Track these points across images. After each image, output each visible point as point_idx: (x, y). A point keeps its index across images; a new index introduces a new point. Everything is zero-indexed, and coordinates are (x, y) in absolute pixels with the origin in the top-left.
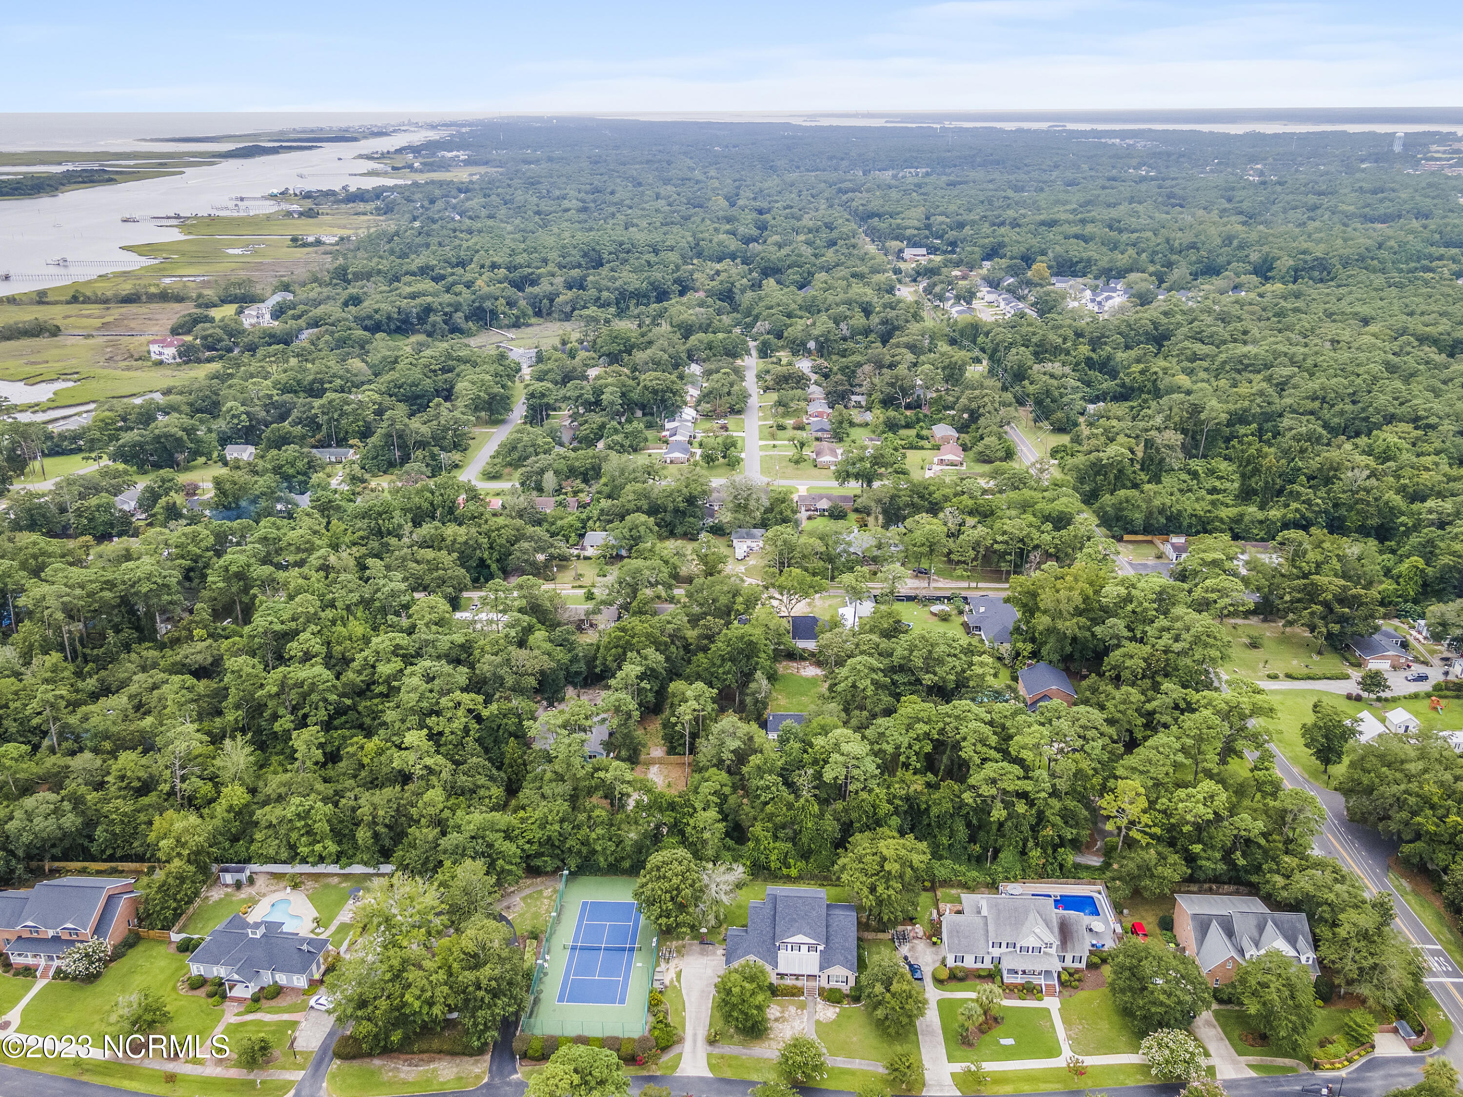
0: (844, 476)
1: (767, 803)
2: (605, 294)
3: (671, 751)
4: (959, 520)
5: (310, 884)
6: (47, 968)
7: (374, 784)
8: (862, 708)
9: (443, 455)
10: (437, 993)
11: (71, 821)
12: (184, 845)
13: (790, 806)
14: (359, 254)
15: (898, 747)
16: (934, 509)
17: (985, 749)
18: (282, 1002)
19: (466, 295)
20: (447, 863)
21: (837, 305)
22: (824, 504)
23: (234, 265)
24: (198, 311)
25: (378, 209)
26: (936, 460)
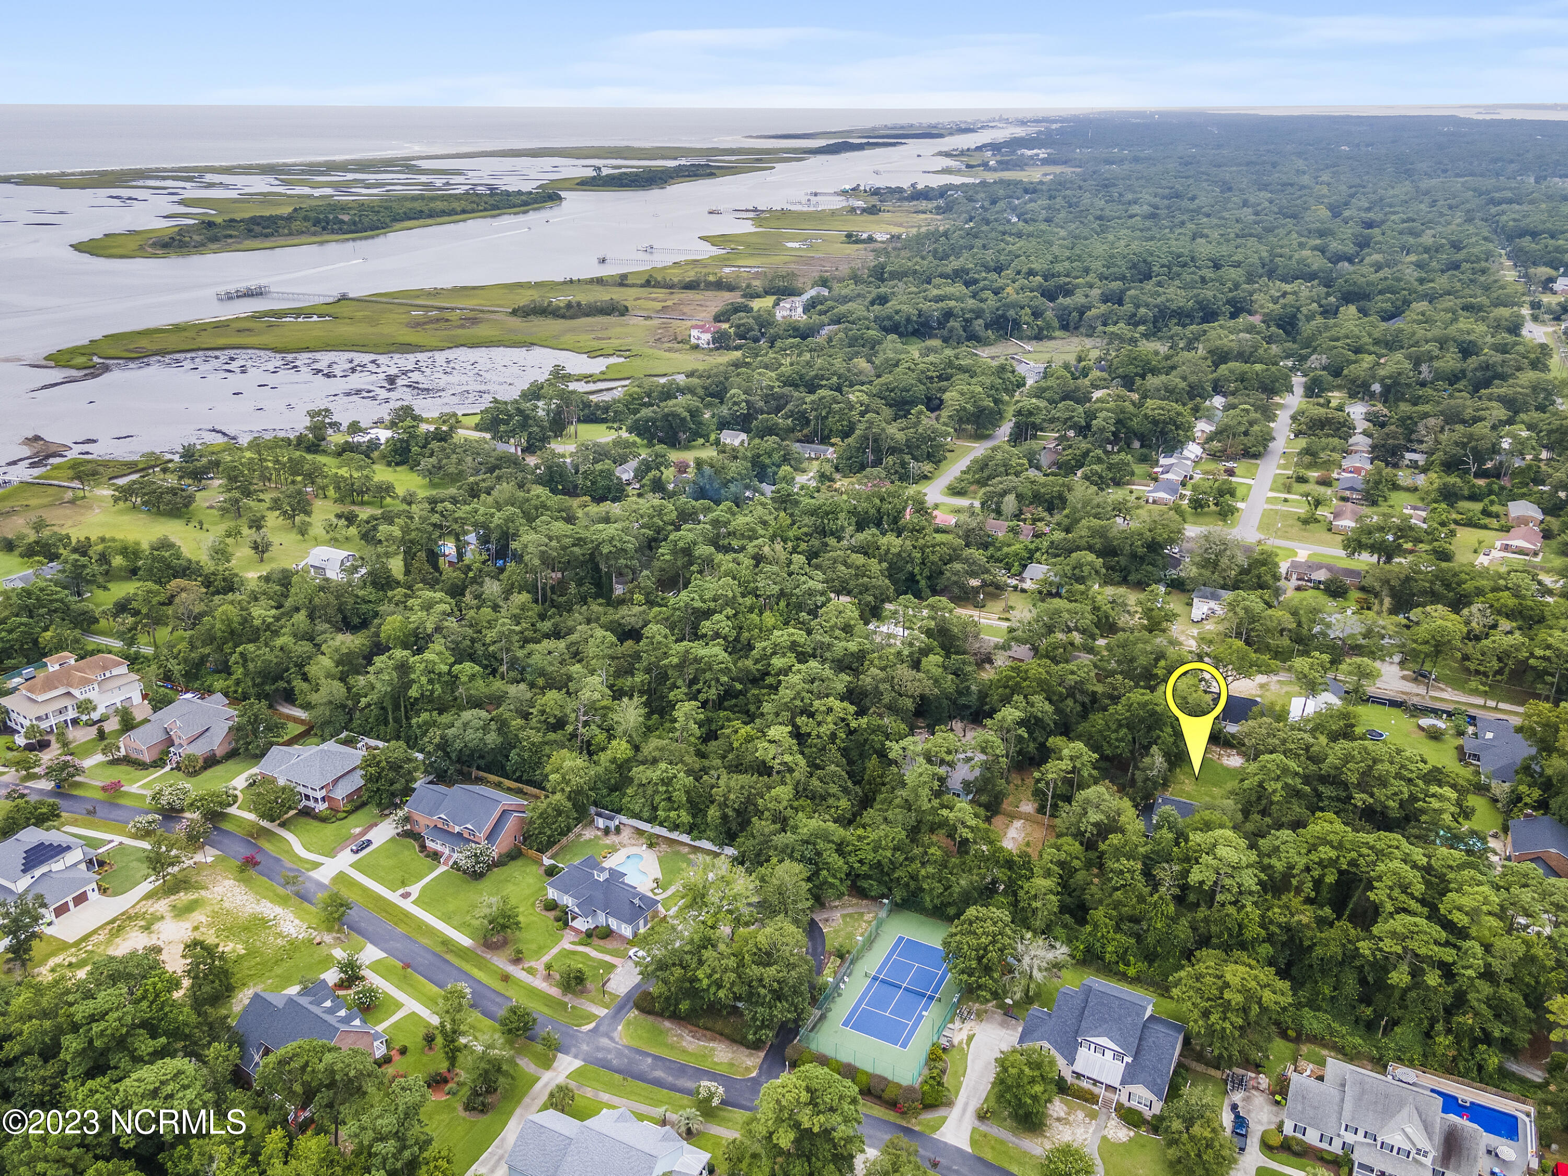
0: (1354, 545)
1: (1117, 889)
2: (1143, 310)
3: (1041, 810)
4: (1490, 621)
5: (664, 847)
6: (450, 857)
7: (737, 768)
8: (1264, 813)
9: (912, 464)
10: (725, 978)
11: (492, 738)
12: (568, 782)
13: (1141, 899)
14: (903, 253)
15: (1291, 867)
16: (1458, 603)
17: (1403, 897)
18: (609, 944)
19: (991, 302)
20: (774, 860)
21: (1427, 342)
22: (1321, 575)
23: (787, 259)
24: (740, 300)
25: (938, 208)
26: (1498, 544)
